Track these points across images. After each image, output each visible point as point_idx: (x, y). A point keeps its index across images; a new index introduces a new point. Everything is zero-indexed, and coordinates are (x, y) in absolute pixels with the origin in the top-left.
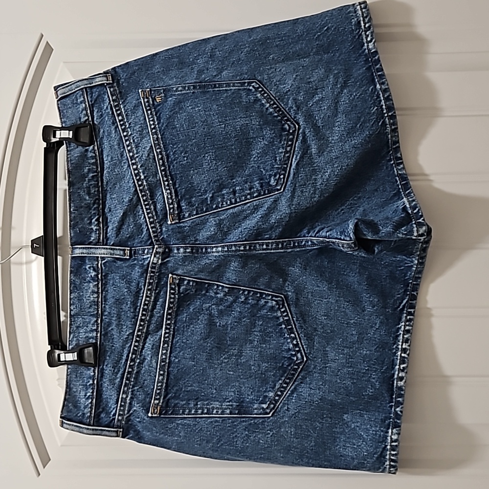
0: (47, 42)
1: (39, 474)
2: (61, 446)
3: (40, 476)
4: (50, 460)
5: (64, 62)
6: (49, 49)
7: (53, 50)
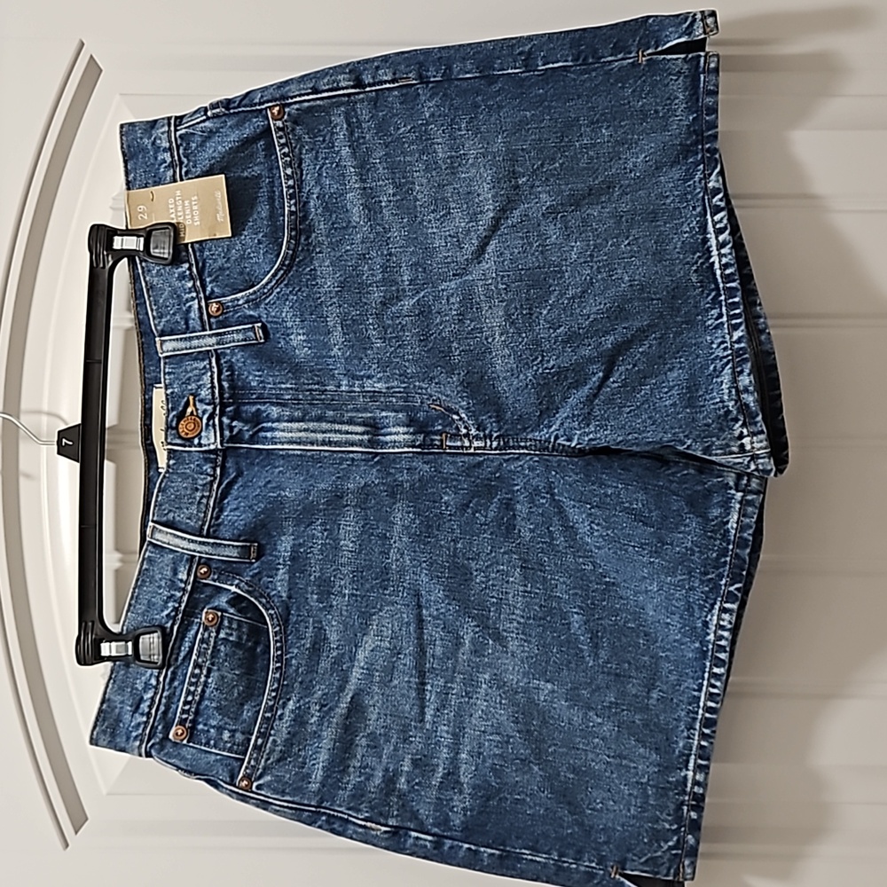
0: (91, 56)
1: (67, 845)
2: (108, 794)
3: (69, 848)
4: (87, 819)
5: (121, 94)
6: (94, 70)
7: (101, 71)
